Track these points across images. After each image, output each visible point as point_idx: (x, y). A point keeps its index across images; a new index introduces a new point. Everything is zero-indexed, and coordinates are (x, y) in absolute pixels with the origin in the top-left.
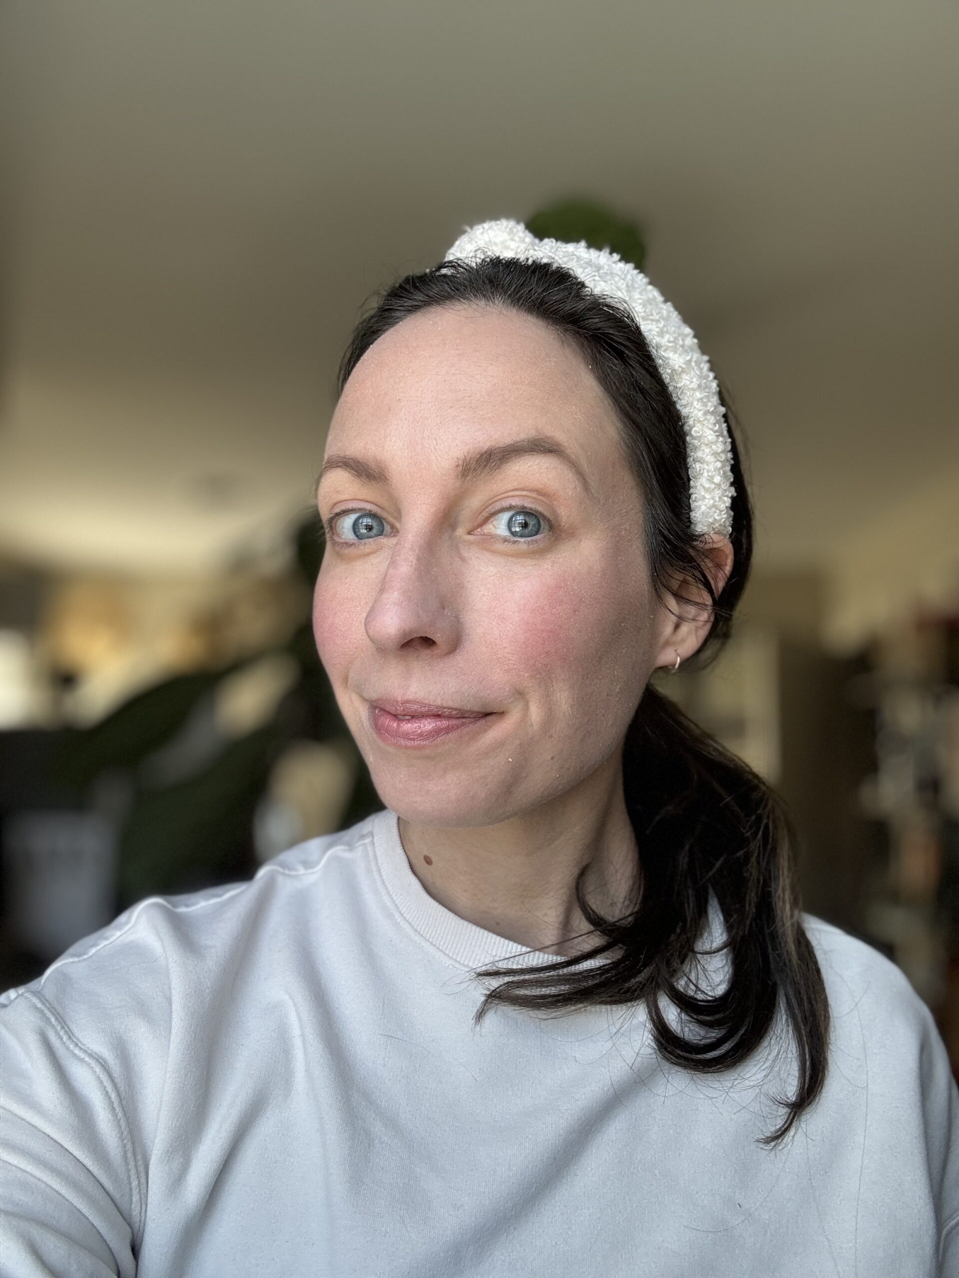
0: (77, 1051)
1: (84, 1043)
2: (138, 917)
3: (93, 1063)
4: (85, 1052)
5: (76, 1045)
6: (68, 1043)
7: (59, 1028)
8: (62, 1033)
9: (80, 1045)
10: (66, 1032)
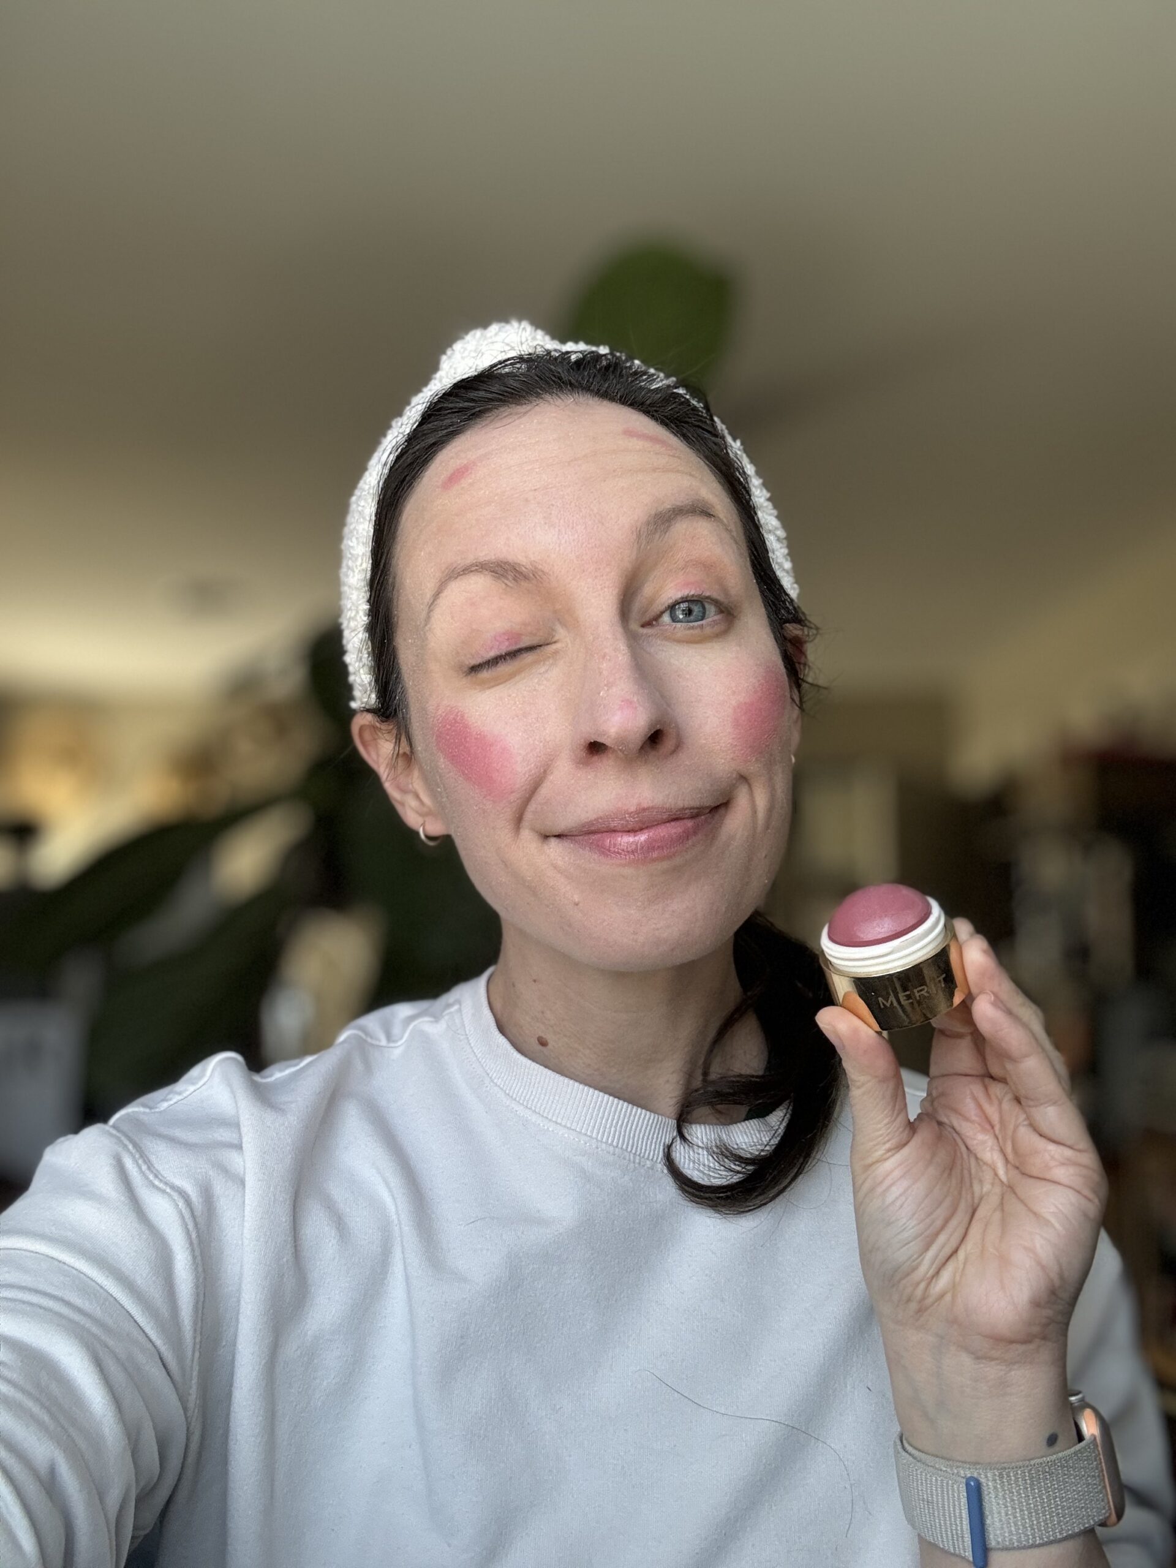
0: (157, 1182)
1: (165, 1176)
2: (213, 1070)
3: (175, 1196)
4: (166, 1184)
5: (156, 1176)
6: (147, 1172)
7: (137, 1156)
8: (140, 1162)
9: (160, 1177)
10: (145, 1162)
